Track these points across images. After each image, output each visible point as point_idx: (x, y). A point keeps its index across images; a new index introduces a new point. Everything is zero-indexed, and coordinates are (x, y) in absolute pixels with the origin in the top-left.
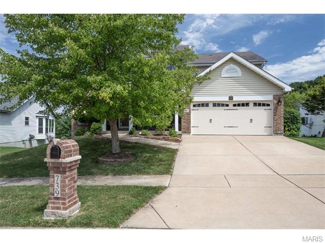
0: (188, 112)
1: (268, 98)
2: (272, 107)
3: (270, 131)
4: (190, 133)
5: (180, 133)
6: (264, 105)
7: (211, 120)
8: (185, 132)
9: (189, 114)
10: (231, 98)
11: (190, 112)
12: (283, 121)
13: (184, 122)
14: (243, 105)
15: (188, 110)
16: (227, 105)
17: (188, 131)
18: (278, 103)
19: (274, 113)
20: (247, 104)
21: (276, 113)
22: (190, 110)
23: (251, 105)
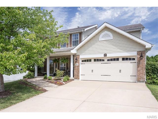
0: (78, 65)
1: (133, 54)
2: (136, 61)
3: (134, 79)
4: (79, 79)
5: (73, 78)
6: (130, 59)
7: (92, 70)
8: (76, 78)
9: (78, 67)
10: (105, 55)
11: (79, 65)
12: (145, 71)
13: (75, 72)
14: (114, 60)
15: (78, 64)
16: (103, 60)
17: (78, 78)
18: (140, 58)
19: (137, 65)
20: (118, 59)
21: (139, 65)
22: (79, 64)
23: (120, 59)
